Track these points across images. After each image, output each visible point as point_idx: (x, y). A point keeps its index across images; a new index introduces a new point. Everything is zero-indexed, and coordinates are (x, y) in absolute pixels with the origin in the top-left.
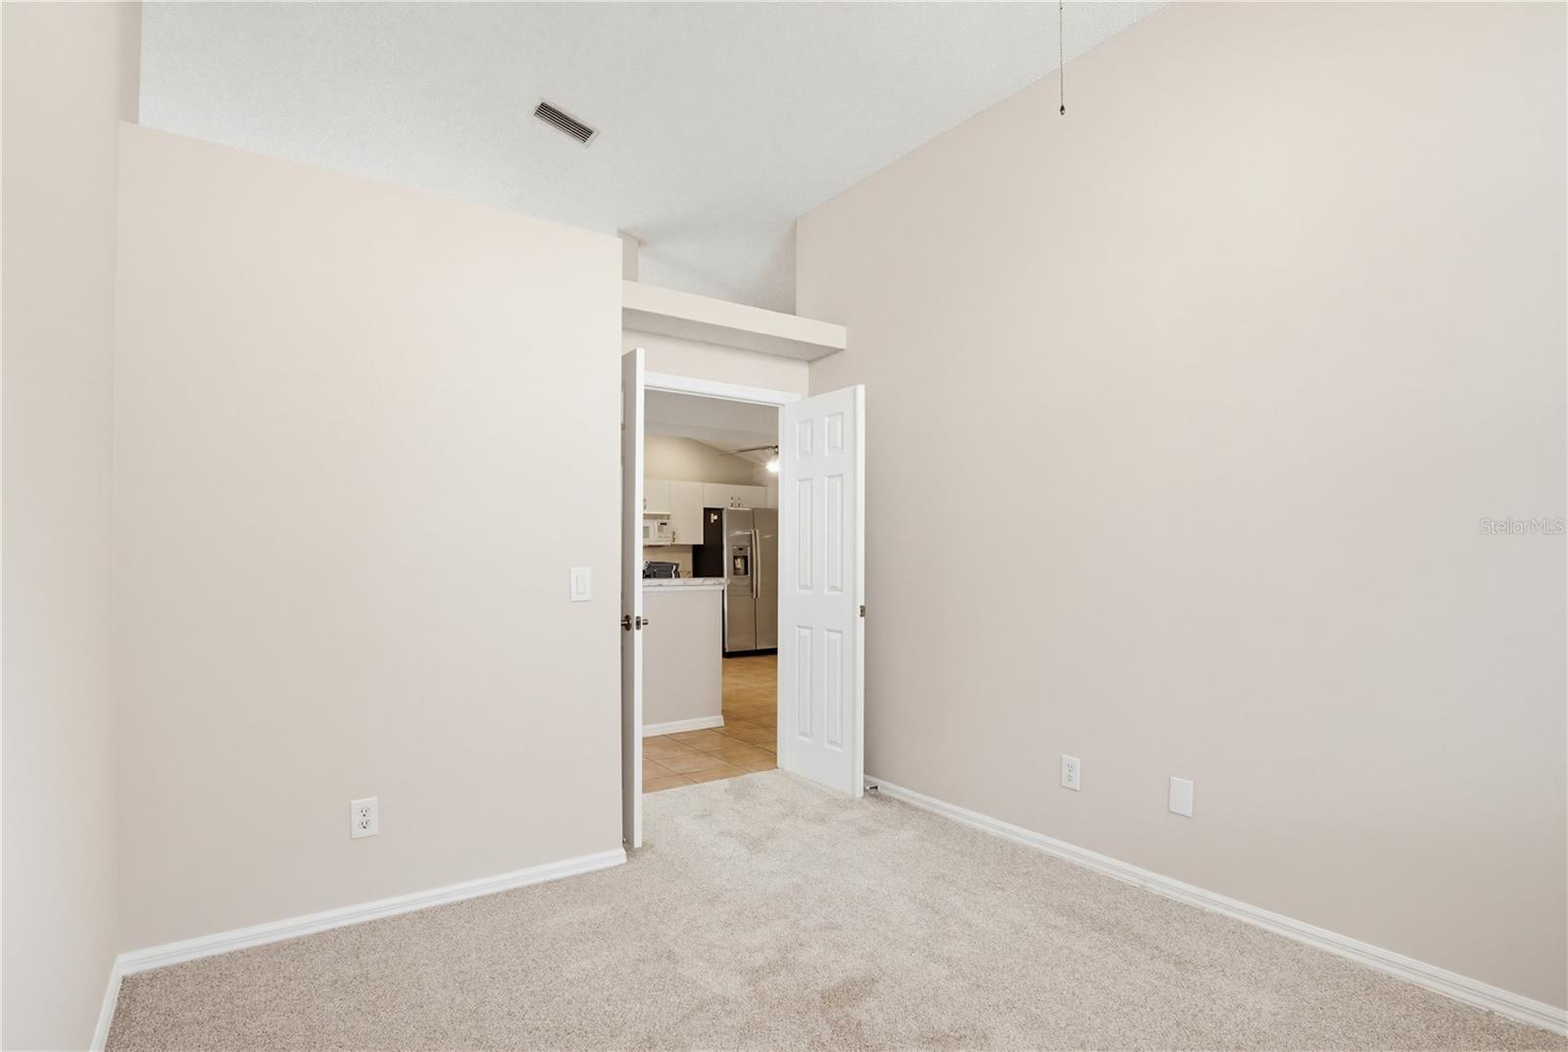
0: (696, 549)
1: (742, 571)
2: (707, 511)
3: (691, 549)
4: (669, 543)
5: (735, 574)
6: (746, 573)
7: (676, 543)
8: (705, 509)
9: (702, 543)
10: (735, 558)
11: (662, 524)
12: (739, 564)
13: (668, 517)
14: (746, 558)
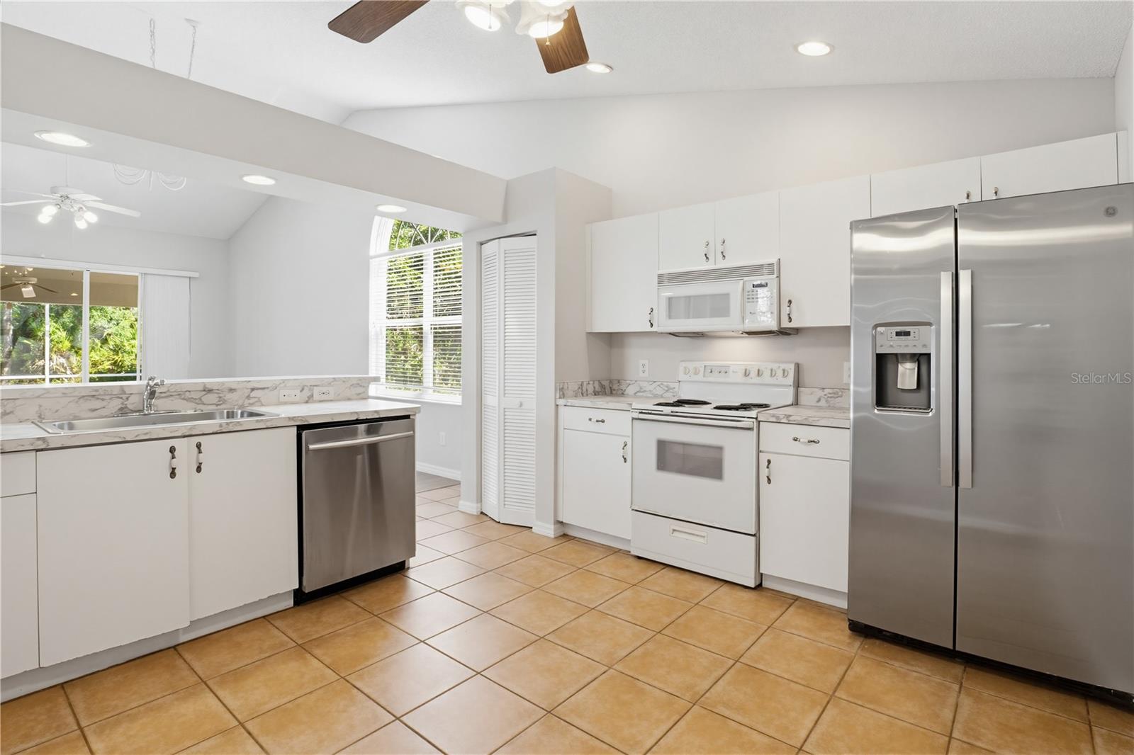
11: (755, 285)
13: (771, 268)
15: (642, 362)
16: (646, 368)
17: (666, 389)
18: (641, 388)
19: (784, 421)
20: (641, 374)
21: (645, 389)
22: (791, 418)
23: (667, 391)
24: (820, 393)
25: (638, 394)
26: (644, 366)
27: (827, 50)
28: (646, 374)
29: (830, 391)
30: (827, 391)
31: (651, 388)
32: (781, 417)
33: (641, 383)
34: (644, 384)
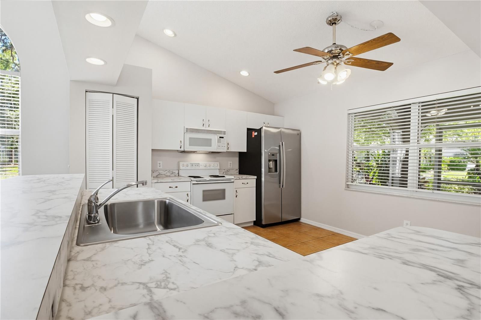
0: (241, 154)
1: (273, 170)
2: (249, 131)
3: (238, 155)
4: (225, 150)
5: (269, 172)
6: (276, 171)
7: (229, 151)
8: (248, 129)
9: (246, 151)
10: (269, 161)
11: (220, 137)
12: (272, 164)
13: (224, 133)
14: (276, 161)
15: (159, 162)
16: (161, 165)
17: (172, 173)
18: (160, 173)
19: (241, 178)
20: (158, 167)
21: (162, 174)
22: (243, 178)
23: (172, 174)
24: (224, 171)
25: (158, 176)
26: (160, 164)
27: (248, 75)
28: (161, 167)
29: (226, 170)
30: (225, 170)
31: (165, 173)
32: (240, 177)
33: (159, 171)
34: (160, 172)
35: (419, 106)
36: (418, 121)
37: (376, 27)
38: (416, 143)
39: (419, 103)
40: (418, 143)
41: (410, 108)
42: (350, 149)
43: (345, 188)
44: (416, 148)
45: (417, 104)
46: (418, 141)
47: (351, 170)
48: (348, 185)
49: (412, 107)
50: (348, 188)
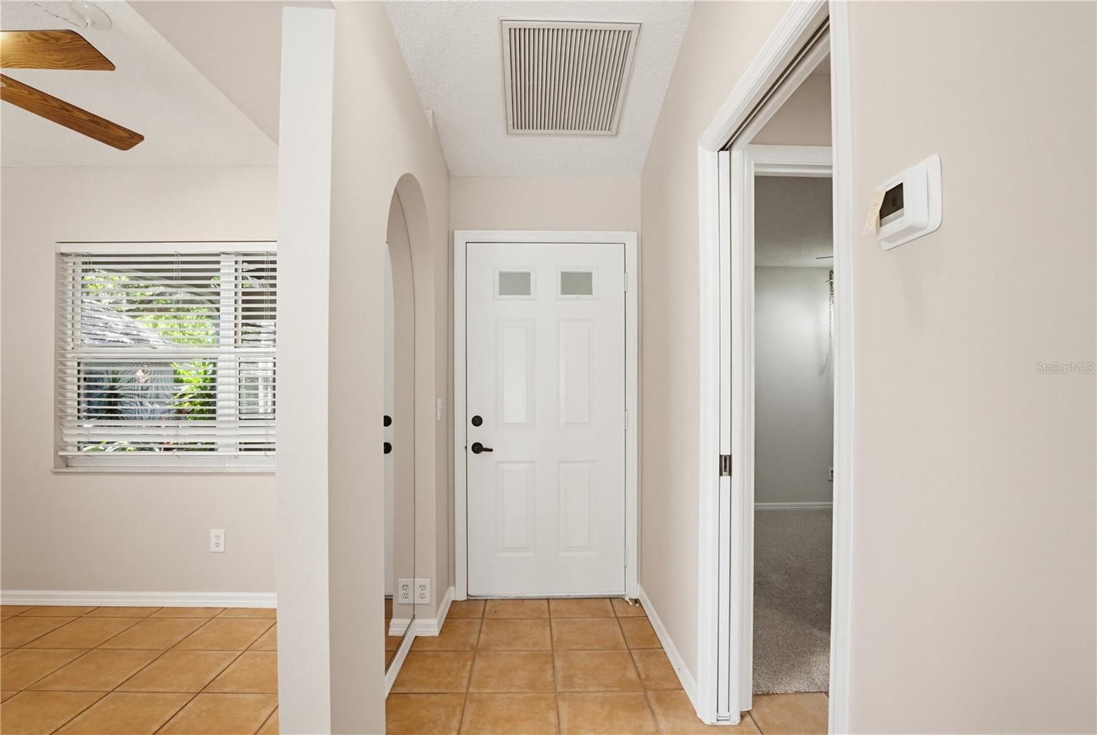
35: (236, 262)
36: (236, 295)
37: (89, 21)
38: (231, 345)
39: (237, 254)
40: (236, 345)
41: (218, 262)
42: (68, 355)
43: (55, 468)
44: (232, 356)
45: (231, 256)
46: (235, 342)
47: (74, 416)
48: (65, 458)
49: (223, 262)
50: (67, 466)
